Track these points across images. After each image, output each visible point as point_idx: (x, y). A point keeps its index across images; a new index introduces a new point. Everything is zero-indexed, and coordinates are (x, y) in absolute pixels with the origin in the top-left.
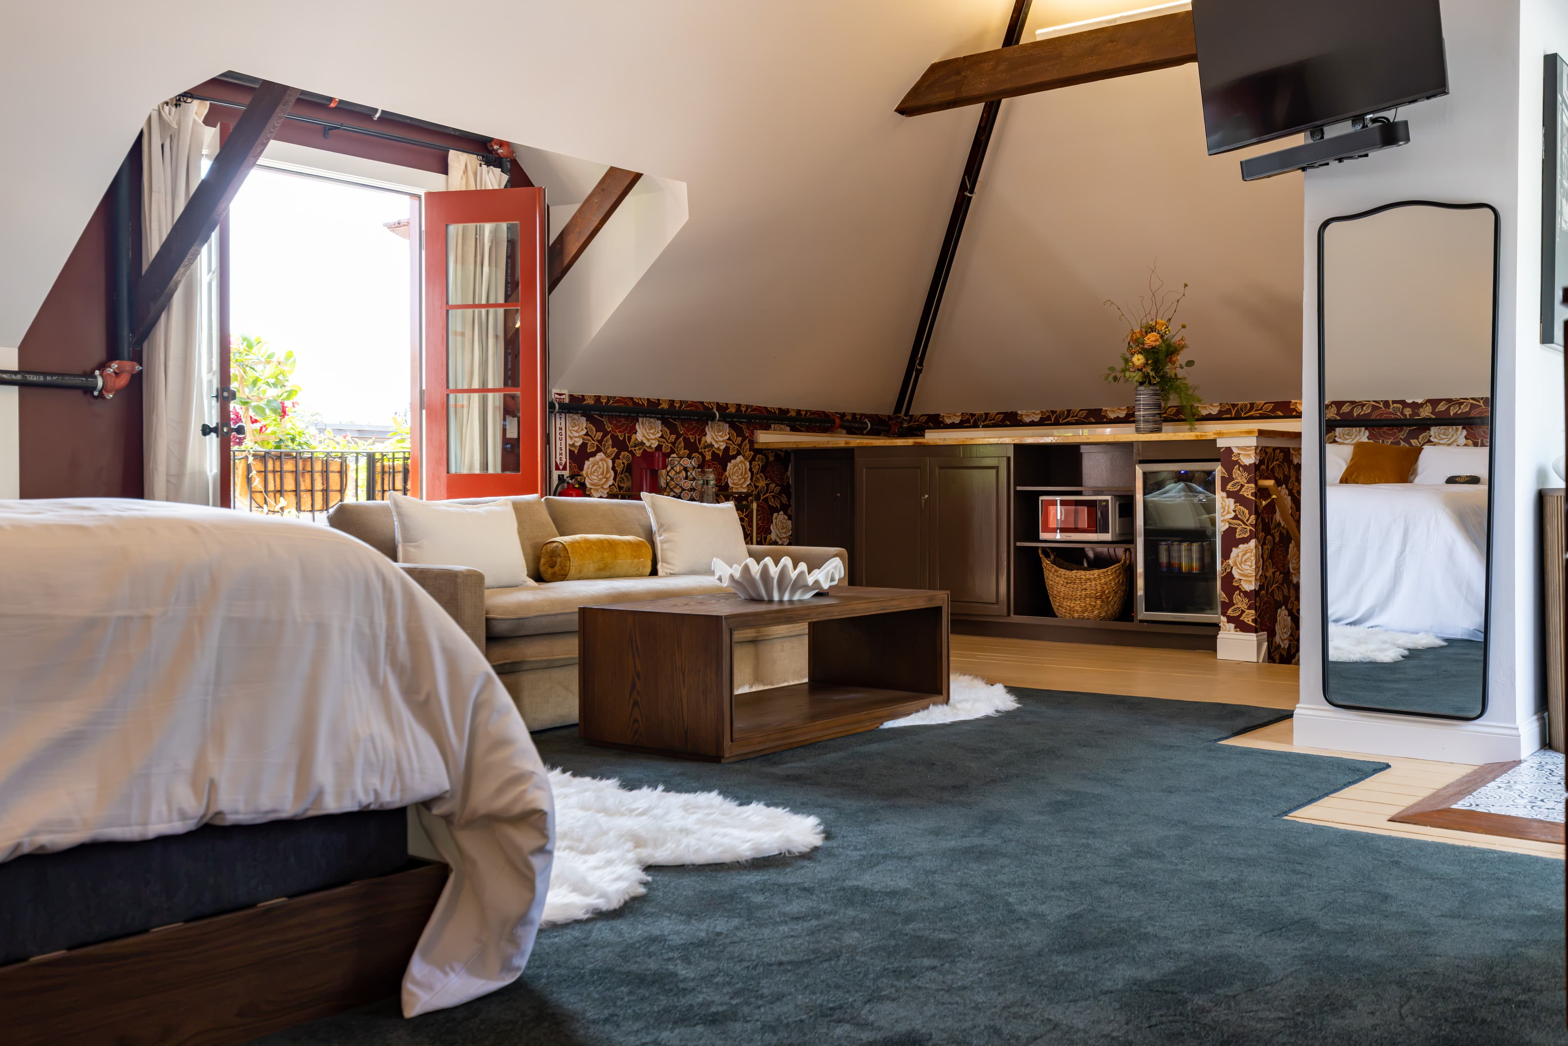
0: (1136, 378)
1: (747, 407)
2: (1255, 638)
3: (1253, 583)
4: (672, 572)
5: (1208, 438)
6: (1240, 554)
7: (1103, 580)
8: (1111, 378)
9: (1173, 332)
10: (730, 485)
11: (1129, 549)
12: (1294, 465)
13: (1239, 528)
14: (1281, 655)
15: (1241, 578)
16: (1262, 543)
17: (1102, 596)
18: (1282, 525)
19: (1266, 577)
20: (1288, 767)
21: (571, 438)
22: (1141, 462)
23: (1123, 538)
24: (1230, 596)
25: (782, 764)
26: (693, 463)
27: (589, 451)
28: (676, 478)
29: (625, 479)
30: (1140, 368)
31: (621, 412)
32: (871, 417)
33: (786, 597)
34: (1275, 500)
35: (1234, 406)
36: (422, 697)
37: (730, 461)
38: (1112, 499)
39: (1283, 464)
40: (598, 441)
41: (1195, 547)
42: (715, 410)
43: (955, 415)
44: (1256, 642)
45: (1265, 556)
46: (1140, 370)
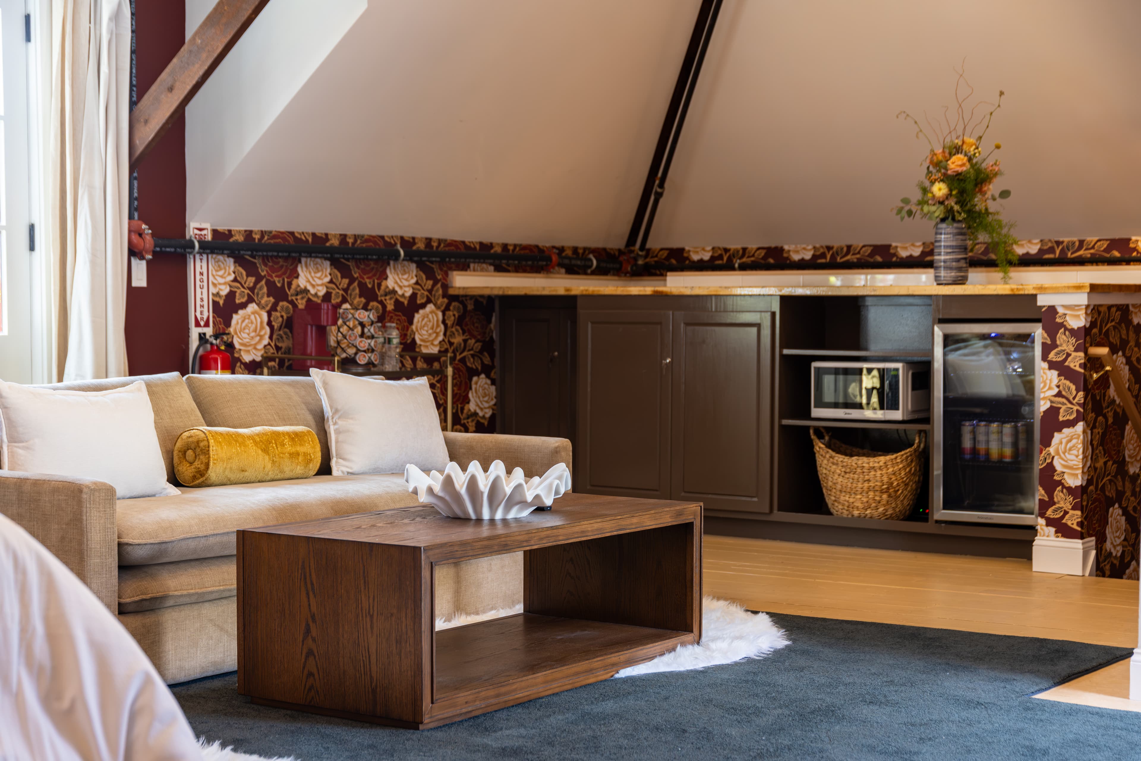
0: (936, 214)
1: (440, 241)
2: (1080, 546)
3: (1080, 477)
4: (350, 471)
5: (1026, 292)
6: (1064, 441)
7: (891, 470)
8: (904, 213)
9: (984, 155)
10: (418, 342)
11: (925, 432)
12: (1134, 326)
13: (1064, 408)
14: (1113, 565)
15: (1064, 470)
16: (1091, 426)
17: (888, 489)
18: (1118, 402)
19: (1096, 469)
20: (1124, 733)
21: (215, 285)
22: (942, 321)
23: (916, 416)
24: (1050, 492)
25: (495, 731)
26: (371, 316)
27: (237, 301)
28: (350, 336)
29: (284, 336)
30: (941, 200)
31: (278, 252)
32: (596, 251)
33: (499, 515)
34: (1109, 373)
35: (1058, 243)
36: (65, 704)
37: (417, 312)
38: (903, 367)
39: (1120, 325)
40: (249, 289)
41: (1008, 428)
42: (398, 246)
43: (703, 249)
44: (1081, 551)
45: (1095, 443)
46: (941, 203)
